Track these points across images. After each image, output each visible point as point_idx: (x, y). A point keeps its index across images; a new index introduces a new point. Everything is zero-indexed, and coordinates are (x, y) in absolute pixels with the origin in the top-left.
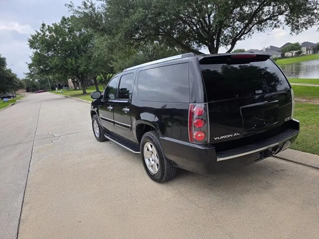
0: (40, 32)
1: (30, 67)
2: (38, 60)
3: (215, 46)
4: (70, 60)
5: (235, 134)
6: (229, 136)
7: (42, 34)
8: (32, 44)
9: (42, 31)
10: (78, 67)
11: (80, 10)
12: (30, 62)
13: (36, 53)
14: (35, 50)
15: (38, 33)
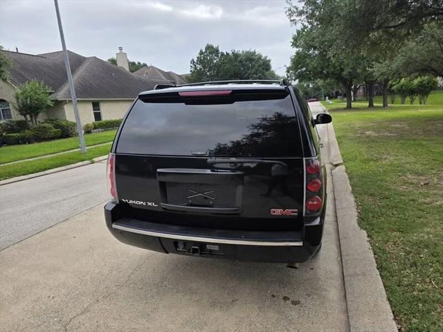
0: (306, 24)
6: (140, 203)
13: (298, 53)
14: (297, 49)
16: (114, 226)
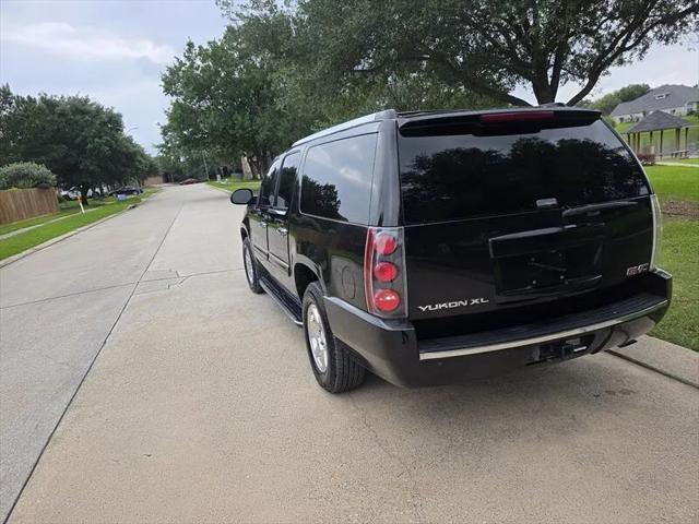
0: (183, 59)
1: (164, 133)
2: (181, 119)
3: (550, 79)
4: (240, 118)
5: (475, 301)
6: (457, 304)
7: (188, 64)
8: (169, 87)
9: (188, 58)
10: (257, 132)
11: (245, 13)
12: (166, 122)
13: (177, 105)
14: (174, 98)
15: (181, 63)
16: (424, 356)
